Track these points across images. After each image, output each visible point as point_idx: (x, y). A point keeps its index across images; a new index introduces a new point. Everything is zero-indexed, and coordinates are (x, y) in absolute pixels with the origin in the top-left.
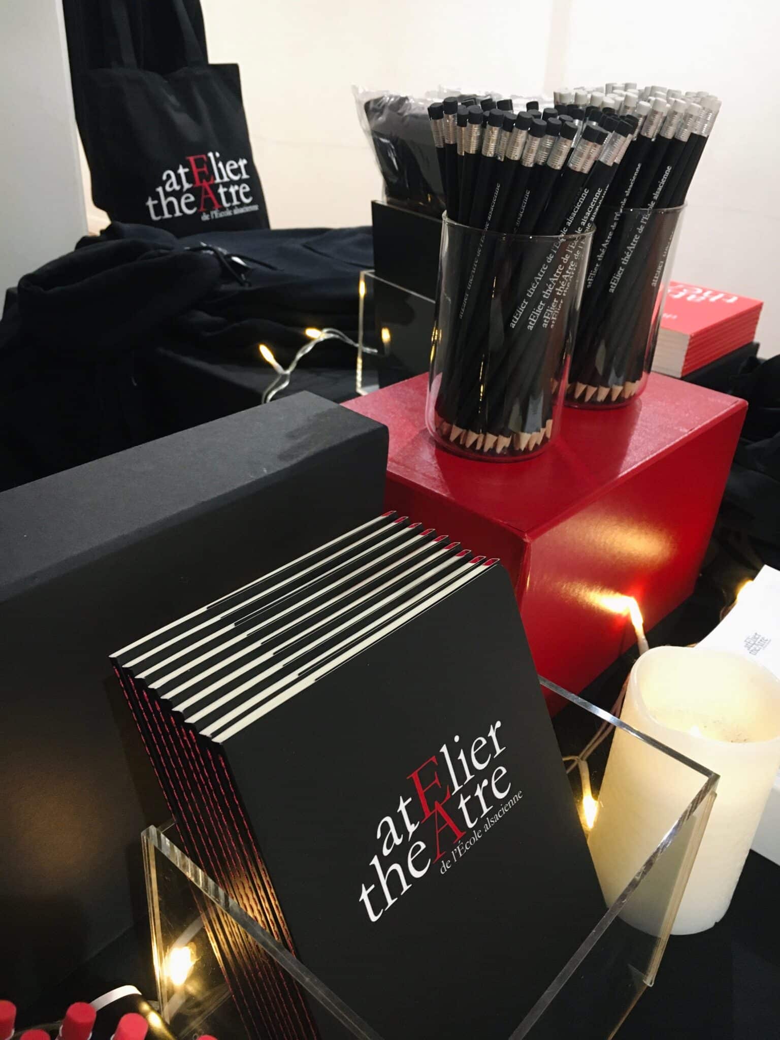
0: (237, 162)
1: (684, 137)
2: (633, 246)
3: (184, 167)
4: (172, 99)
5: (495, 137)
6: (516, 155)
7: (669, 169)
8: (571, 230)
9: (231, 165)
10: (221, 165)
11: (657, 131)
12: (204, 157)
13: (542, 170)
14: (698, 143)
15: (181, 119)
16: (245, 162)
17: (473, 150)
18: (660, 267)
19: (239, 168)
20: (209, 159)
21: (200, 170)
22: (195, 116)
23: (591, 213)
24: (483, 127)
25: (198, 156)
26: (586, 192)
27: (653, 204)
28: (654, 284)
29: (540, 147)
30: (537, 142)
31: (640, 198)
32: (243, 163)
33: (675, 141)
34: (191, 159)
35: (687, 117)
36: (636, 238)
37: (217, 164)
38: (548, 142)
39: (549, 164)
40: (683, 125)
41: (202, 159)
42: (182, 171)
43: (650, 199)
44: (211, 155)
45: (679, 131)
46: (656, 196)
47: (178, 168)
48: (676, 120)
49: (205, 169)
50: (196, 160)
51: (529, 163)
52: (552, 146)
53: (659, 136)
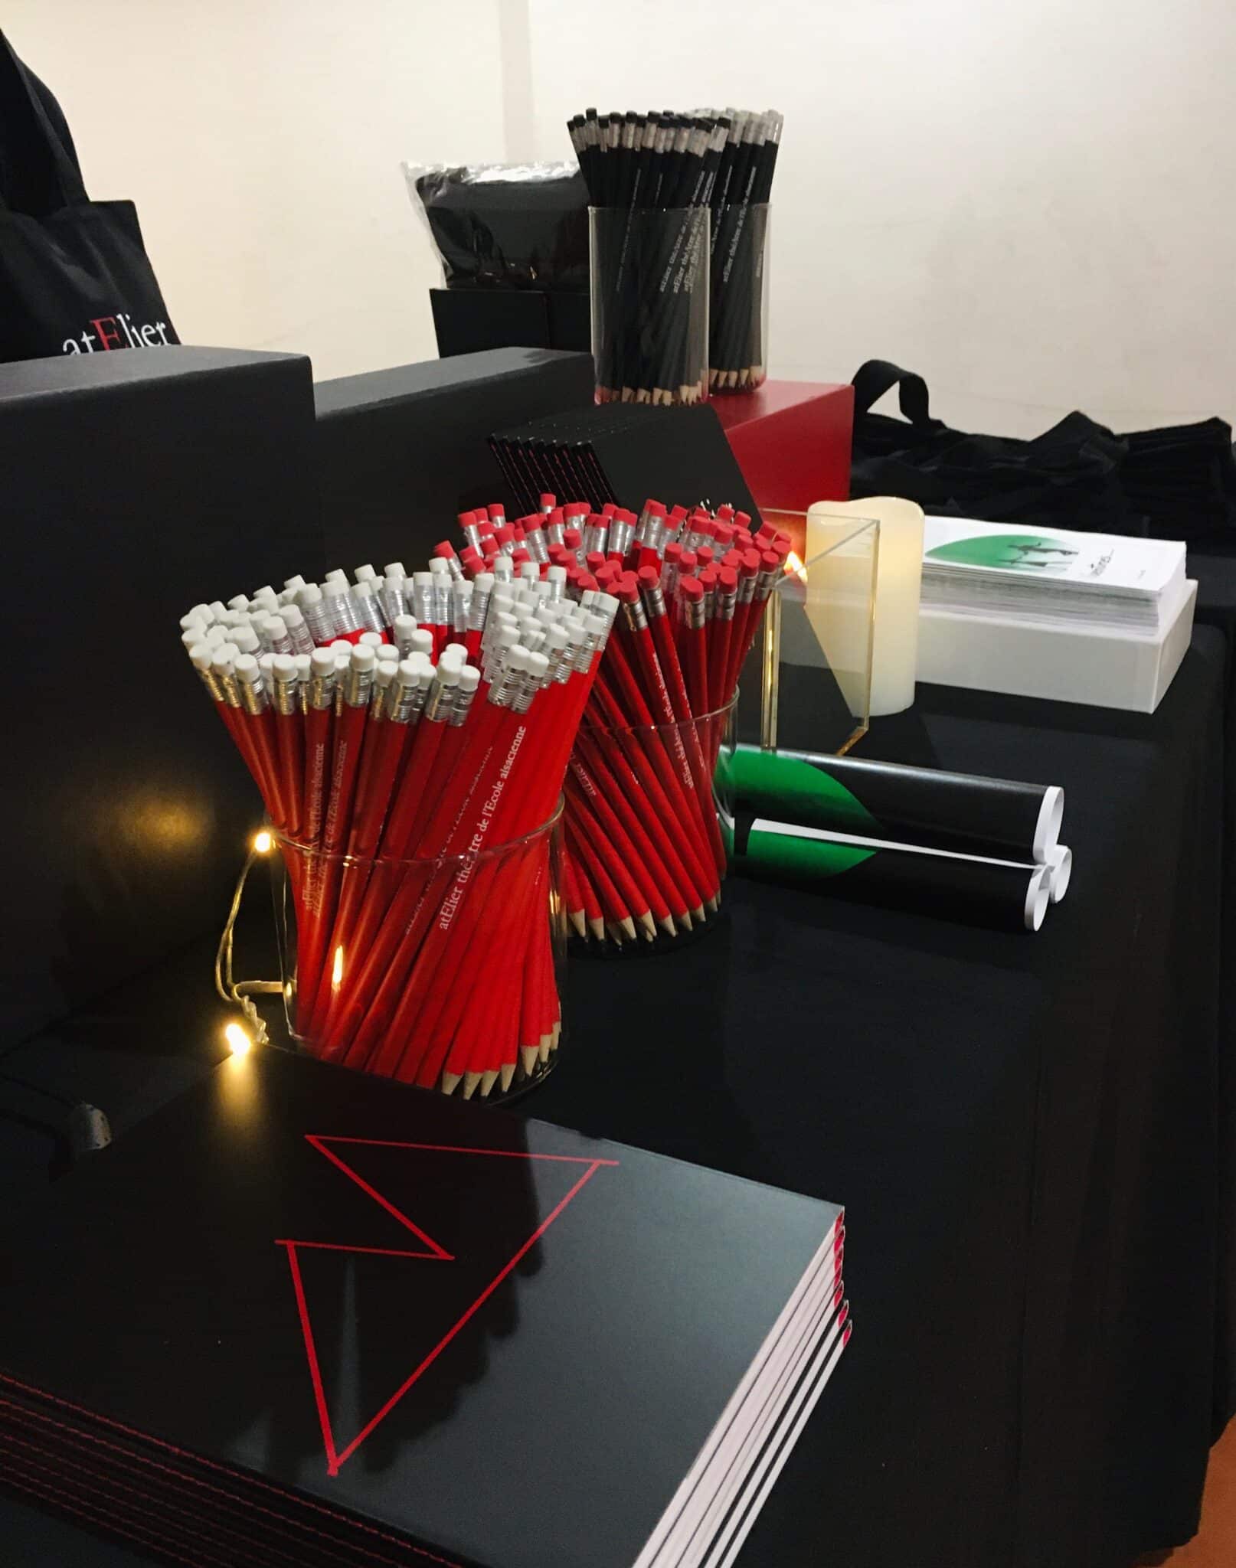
0: (154, 326)
1: (761, 142)
2: (736, 239)
3: (88, 335)
4: (56, 248)
5: (632, 132)
6: (650, 144)
7: (754, 169)
8: (697, 205)
9: (147, 330)
10: (134, 330)
11: (740, 138)
12: (112, 319)
13: (672, 154)
14: (771, 149)
15: (74, 272)
16: (163, 325)
17: (615, 144)
18: (760, 260)
19: (158, 332)
20: (118, 321)
21: (110, 337)
22: (91, 268)
23: (707, 194)
24: (622, 126)
25: (105, 320)
26: (703, 173)
27: (746, 201)
28: (758, 275)
29: (667, 139)
30: (663, 134)
31: (736, 197)
32: (161, 327)
33: (755, 146)
34: (97, 323)
35: (760, 126)
36: (738, 232)
37: (130, 329)
38: (672, 133)
39: (675, 148)
40: (758, 132)
41: (110, 322)
42: (86, 339)
43: (743, 196)
44: (120, 317)
45: (756, 137)
46: (748, 192)
47: (82, 336)
48: (753, 128)
49: (116, 335)
50: (102, 324)
51: (660, 149)
52: (675, 136)
53: (742, 143)
